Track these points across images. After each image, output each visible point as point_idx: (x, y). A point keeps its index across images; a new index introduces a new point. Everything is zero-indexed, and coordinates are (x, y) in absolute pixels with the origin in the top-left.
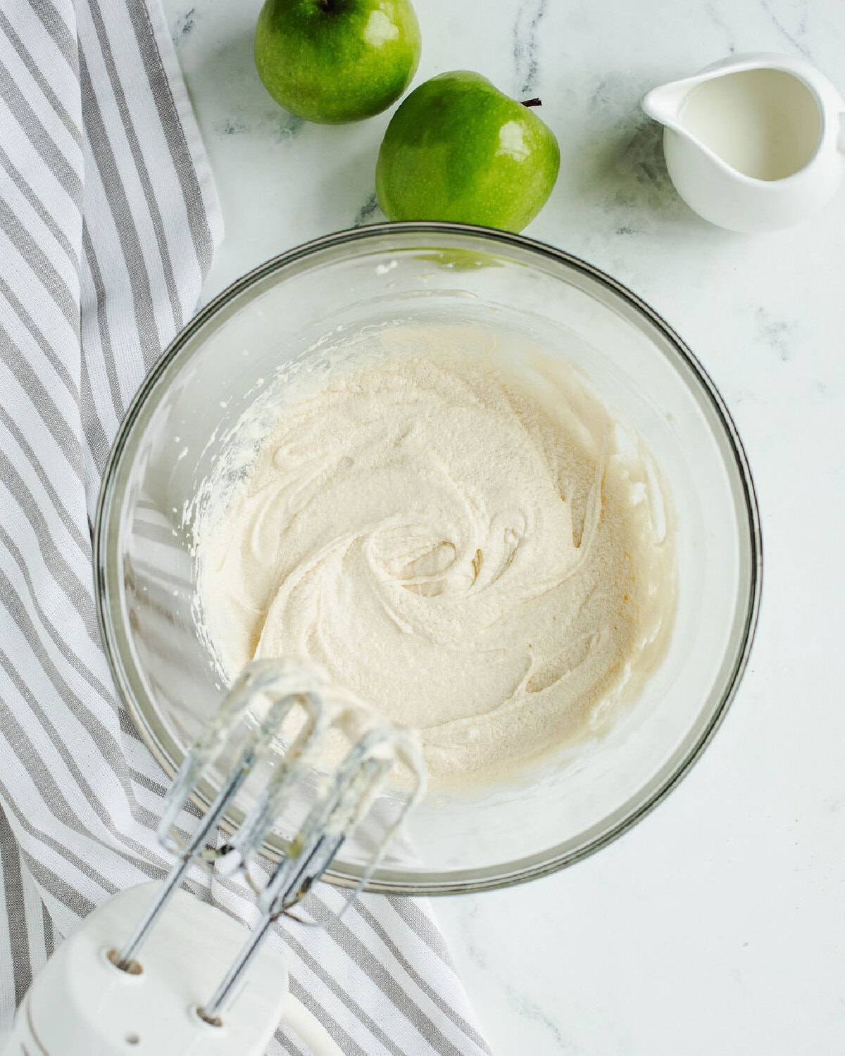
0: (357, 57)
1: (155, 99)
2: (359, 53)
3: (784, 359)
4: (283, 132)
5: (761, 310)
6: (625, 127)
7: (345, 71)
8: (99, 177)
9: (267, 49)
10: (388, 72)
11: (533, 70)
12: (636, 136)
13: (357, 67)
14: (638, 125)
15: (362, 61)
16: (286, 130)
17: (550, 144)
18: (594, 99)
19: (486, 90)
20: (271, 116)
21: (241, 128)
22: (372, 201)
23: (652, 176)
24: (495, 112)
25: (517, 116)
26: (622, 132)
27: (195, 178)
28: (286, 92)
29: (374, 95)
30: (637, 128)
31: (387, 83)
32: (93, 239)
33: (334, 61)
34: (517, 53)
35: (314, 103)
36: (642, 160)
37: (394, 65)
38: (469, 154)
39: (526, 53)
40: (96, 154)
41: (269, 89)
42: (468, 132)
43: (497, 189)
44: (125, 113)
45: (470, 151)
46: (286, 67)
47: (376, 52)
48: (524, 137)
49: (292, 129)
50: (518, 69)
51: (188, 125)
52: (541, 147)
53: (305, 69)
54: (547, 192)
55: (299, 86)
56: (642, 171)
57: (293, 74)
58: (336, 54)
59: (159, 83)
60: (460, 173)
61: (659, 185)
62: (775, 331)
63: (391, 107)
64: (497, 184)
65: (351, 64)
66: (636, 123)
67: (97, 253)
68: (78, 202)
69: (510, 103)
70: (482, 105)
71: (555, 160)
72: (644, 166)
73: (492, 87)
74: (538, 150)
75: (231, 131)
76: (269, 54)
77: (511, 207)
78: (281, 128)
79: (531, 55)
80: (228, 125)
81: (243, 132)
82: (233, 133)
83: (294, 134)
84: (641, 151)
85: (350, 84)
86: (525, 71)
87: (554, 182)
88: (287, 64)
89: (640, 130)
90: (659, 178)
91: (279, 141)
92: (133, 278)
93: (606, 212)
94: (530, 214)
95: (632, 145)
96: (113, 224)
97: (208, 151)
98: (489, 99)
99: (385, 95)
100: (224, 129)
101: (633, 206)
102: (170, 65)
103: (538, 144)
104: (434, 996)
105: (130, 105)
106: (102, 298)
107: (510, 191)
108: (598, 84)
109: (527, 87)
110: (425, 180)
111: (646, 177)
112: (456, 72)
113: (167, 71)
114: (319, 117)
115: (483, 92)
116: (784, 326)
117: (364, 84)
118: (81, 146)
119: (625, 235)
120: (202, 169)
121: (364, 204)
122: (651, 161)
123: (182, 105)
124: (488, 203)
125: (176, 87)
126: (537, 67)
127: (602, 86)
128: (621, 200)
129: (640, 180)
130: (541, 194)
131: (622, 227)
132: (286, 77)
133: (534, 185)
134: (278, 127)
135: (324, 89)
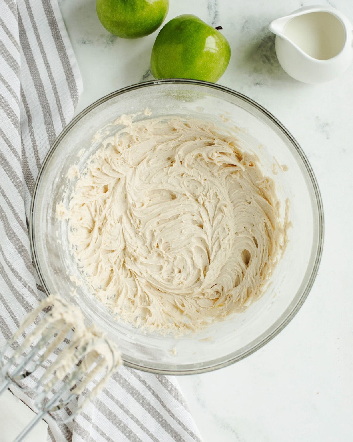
0: (143, 8)
1: (51, 29)
2: (144, 6)
3: (328, 139)
4: (107, 43)
5: (317, 117)
6: (257, 39)
7: (138, 15)
8: (27, 65)
9: (103, 5)
10: (156, 15)
11: (216, 15)
12: (262, 43)
13: (143, 13)
14: (263, 38)
15: (145, 10)
16: (109, 42)
17: (228, 46)
18: (243, 27)
19: (199, 22)
20: (102, 36)
21: (89, 41)
22: (148, 73)
23: (269, 60)
24: (204, 32)
25: (213, 33)
26: (255, 41)
27: (70, 65)
28: (111, 24)
29: (150, 25)
30: (262, 39)
31: (156, 19)
32: (25, 92)
33: (133, 10)
34: (209, 7)
35: (124, 29)
36: (264, 53)
37: (159, 12)
38: (193, 50)
39: (213, 7)
40: (26, 55)
41: (103, 23)
42: (193, 40)
43: (206, 65)
44: (38, 36)
45: (194, 48)
46: (112, 13)
47: (151, 6)
48: (217, 43)
49: (112, 41)
50: (210, 14)
51: (66, 41)
52: (224, 47)
53: (121, 14)
54: (226, 66)
55: (117, 21)
56: (265, 58)
57: (115, 16)
58: (134, 7)
59: (53, 23)
60: (189, 58)
61: (272, 64)
62: (324, 126)
63: (157, 30)
64: (205, 63)
65: (141, 11)
66: (262, 37)
67: (27, 98)
68: (19, 76)
69: (210, 28)
70: (198, 29)
71: (229, 52)
72: (266, 56)
73: (202, 21)
74: (223, 48)
75: (85, 43)
76: (103, 7)
77: (211, 73)
78: (107, 41)
79: (215, 8)
80: (83, 40)
81: (90, 43)
82: (85, 44)
83: (112, 44)
84: (264, 49)
85: (140, 20)
86: (213, 15)
87: (228, 62)
88: (112, 11)
89: (263, 40)
90: (272, 61)
91: (106, 47)
92: (43, 108)
93: (250, 76)
94: (219, 76)
95: (260, 47)
96: (33, 85)
97: (75, 52)
98: (201, 26)
99: (155, 25)
100: (81, 42)
101: (261, 73)
102: (58, 15)
103: (222, 46)
104: (180, 424)
105: (40, 33)
106: (29, 118)
107: (211, 66)
108: (244, 21)
109: (214, 22)
110: (174, 62)
111: (267, 61)
112: (186, 15)
113: (56, 18)
114: (125, 35)
115: (198, 23)
116: (327, 124)
117: (146, 20)
118: (19, 51)
119: (258, 86)
120: (72, 61)
121: (144, 74)
122: (268, 54)
123: (63, 33)
124: (202, 71)
125: (60, 25)
126: (218, 13)
127: (247, 21)
128: (256, 70)
129: (264, 62)
130: (224, 68)
131: (257, 82)
132: (112, 17)
133: (221, 63)
134: (105, 41)
135: (129, 22)
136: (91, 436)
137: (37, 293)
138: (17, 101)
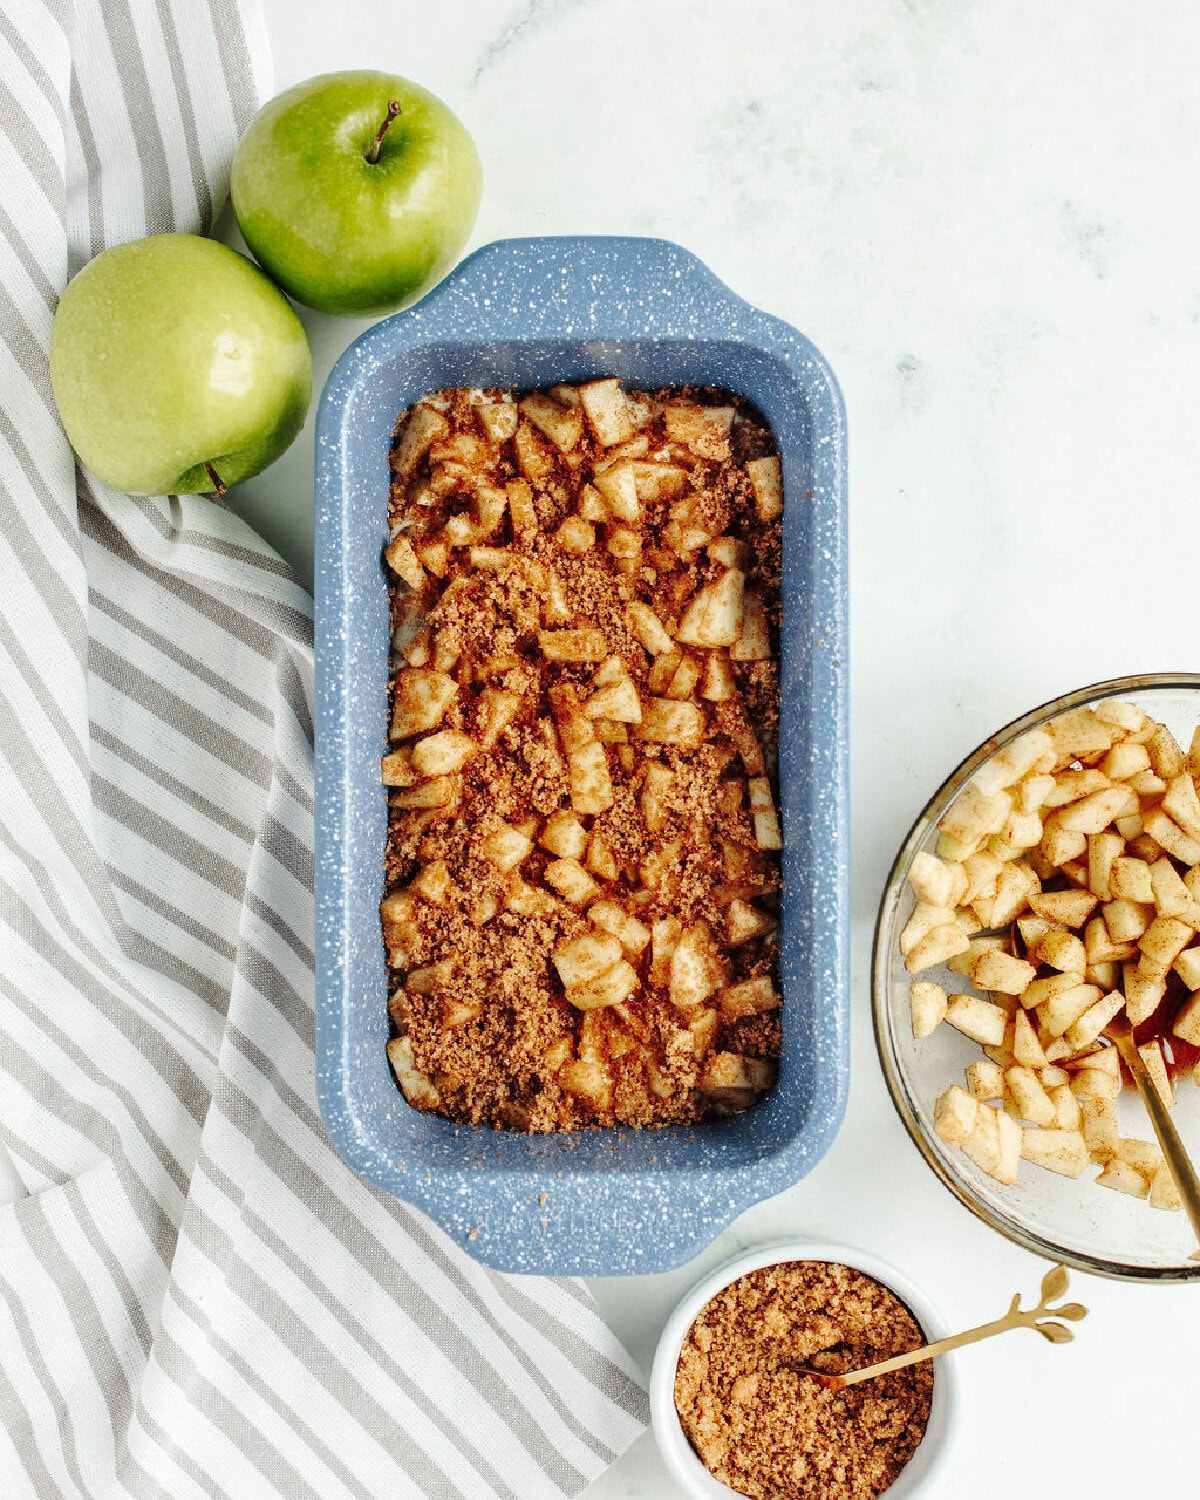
3: (1100, 276)
5: (1068, 205)
22: (504, 34)
32: (84, 90)
62: (1087, 235)
67: (88, 110)
68: (68, 29)
92: (142, 146)
106: (94, 173)
116: (1100, 229)
121: (492, 39)
136: (236, 1249)
137: (86, 750)
138: (58, 109)
